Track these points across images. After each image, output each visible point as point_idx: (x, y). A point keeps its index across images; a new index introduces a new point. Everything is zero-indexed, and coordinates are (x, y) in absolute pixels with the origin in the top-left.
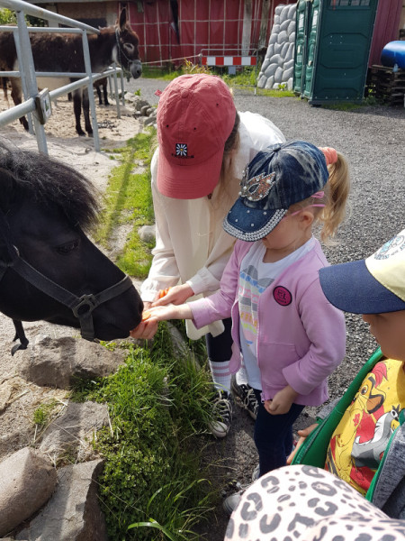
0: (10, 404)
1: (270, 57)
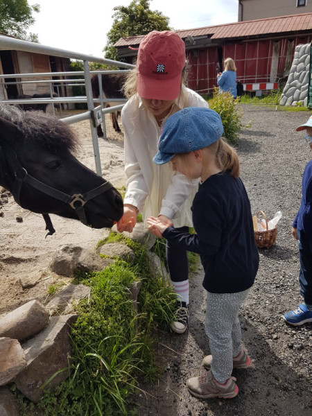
0: (38, 283)
1: (290, 83)
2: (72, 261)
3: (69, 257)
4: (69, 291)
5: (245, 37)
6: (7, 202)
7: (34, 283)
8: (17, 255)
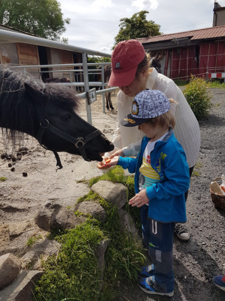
3: (49, 213)
5: (217, 38)
6: (20, 159)
7: (18, 233)
8: (14, 205)
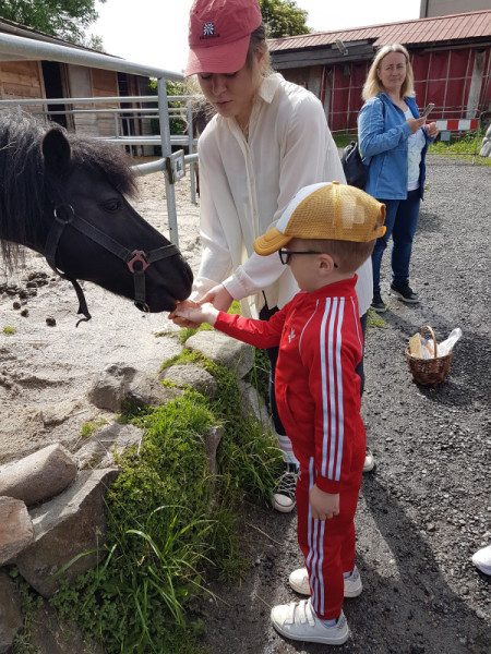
0: (68, 418)
2: (120, 389)
3: (115, 382)
4: (112, 433)
5: (428, 44)
8: (41, 375)
